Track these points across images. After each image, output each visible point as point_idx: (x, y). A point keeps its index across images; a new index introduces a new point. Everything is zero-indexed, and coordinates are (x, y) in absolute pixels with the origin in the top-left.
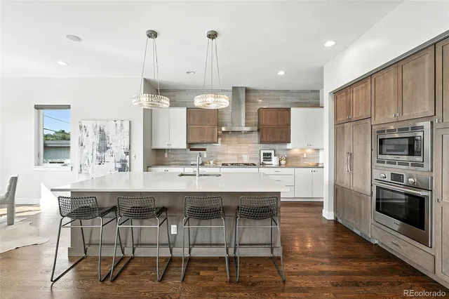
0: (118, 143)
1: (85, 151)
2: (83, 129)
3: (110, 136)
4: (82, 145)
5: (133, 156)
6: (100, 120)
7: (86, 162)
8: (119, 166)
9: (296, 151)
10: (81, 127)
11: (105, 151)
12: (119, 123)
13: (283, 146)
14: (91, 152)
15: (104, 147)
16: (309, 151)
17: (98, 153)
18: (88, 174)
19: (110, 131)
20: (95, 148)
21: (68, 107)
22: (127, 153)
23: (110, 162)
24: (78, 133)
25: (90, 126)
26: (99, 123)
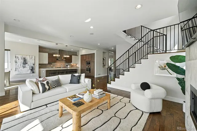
0: (30, 62)
1: (18, 64)
2: (17, 57)
3: (28, 60)
4: (16, 62)
6: (24, 55)
7: (18, 68)
8: (31, 68)
9: (73, 64)
10: (16, 57)
11: (26, 64)
12: (31, 57)
13: (70, 63)
14: (20, 65)
15: (25, 62)
16: (75, 64)
17: (23, 65)
18: (19, 71)
19: (28, 58)
20: (22, 63)
21: (10, 50)
22: (34, 65)
23: (28, 67)
24: (14, 59)
25: (20, 57)
26: (23, 56)
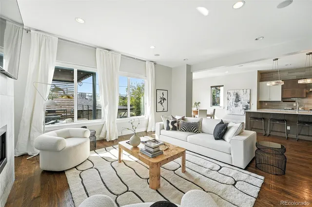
0: (244, 99)
1: (230, 102)
2: (229, 93)
3: (241, 96)
4: (228, 99)
5: (251, 104)
7: (230, 106)
8: (245, 108)
11: (238, 102)
12: (245, 91)
14: (232, 102)
15: (238, 99)
17: (235, 103)
18: (231, 110)
19: (241, 93)
21: (223, 86)
22: (249, 103)
23: (241, 106)
24: (227, 95)
25: (232, 92)
26: (235, 91)
